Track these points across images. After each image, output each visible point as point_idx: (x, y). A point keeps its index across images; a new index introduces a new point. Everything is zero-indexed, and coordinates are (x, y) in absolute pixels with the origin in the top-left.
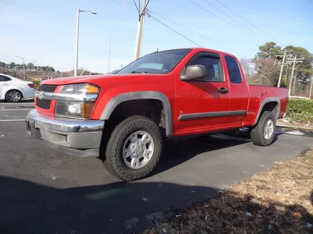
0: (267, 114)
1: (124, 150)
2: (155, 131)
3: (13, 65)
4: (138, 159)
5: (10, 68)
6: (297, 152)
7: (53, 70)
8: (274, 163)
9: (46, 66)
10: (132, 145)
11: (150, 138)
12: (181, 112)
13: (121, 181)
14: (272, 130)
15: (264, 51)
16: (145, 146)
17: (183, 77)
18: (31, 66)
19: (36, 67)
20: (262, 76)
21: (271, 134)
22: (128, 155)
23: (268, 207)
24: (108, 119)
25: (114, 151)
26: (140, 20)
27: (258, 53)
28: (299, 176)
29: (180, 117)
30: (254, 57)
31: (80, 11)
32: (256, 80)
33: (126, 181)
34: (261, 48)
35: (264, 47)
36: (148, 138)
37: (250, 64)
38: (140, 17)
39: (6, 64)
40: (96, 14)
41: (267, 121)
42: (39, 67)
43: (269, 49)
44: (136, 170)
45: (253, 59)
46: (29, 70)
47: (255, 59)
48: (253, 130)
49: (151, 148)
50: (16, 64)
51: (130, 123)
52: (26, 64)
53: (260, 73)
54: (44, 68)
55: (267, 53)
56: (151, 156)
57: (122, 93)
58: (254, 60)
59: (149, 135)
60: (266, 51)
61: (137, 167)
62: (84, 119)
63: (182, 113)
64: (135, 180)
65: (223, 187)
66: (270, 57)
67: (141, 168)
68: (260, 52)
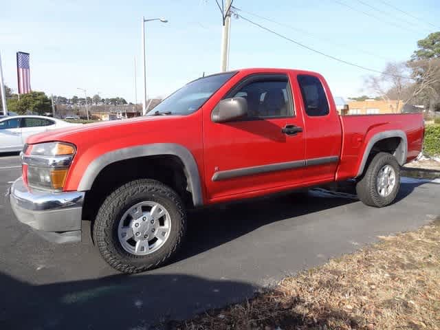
0: (381, 157)
1: (120, 230)
2: (170, 200)
3: (75, 100)
4: (146, 242)
5: (73, 104)
6: (430, 216)
7: (124, 102)
8: (378, 238)
9: (115, 98)
10: (134, 223)
11: (164, 211)
12: (216, 168)
13: (120, 272)
14: (394, 182)
15: (425, 47)
16: (156, 222)
17: (215, 117)
18: (97, 99)
19: (103, 100)
20: (423, 86)
21: (391, 188)
22: (128, 237)
23: (316, 321)
24: (89, 189)
25: (103, 233)
26: (224, 25)
27: (415, 52)
28: (406, 262)
29: (215, 176)
30: (410, 59)
31: (145, 21)
32: (414, 94)
33: (128, 273)
34: (421, 43)
35: (426, 42)
36: (160, 210)
37: (402, 70)
38: (224, 19)
39: (68, 98)
40: (166, 22)
41: (382, 168)
42: (107, 99)
43: (433, 44)
44: (143, 257)
45: (408, 62)
46: (95, 104)
47: (412, 61)
48: (359, 184)
49: (168, 224)
50: (79, 98)
51: (126, 192)
52: (92, 97)
53: (419, 82)
54: (114, 101)
55: (430, 50)
56: (167, 235)
57: (111, 150)
58: (410, 64)
59: (162, 207)
60: (429, 48)
61: (146, 252)
62: (56, 191)
63: (219, 170)
64: (143, 270)
65: (266, 283)
66: (436, 56)
67: (151, 254)
68: (420, 49)
